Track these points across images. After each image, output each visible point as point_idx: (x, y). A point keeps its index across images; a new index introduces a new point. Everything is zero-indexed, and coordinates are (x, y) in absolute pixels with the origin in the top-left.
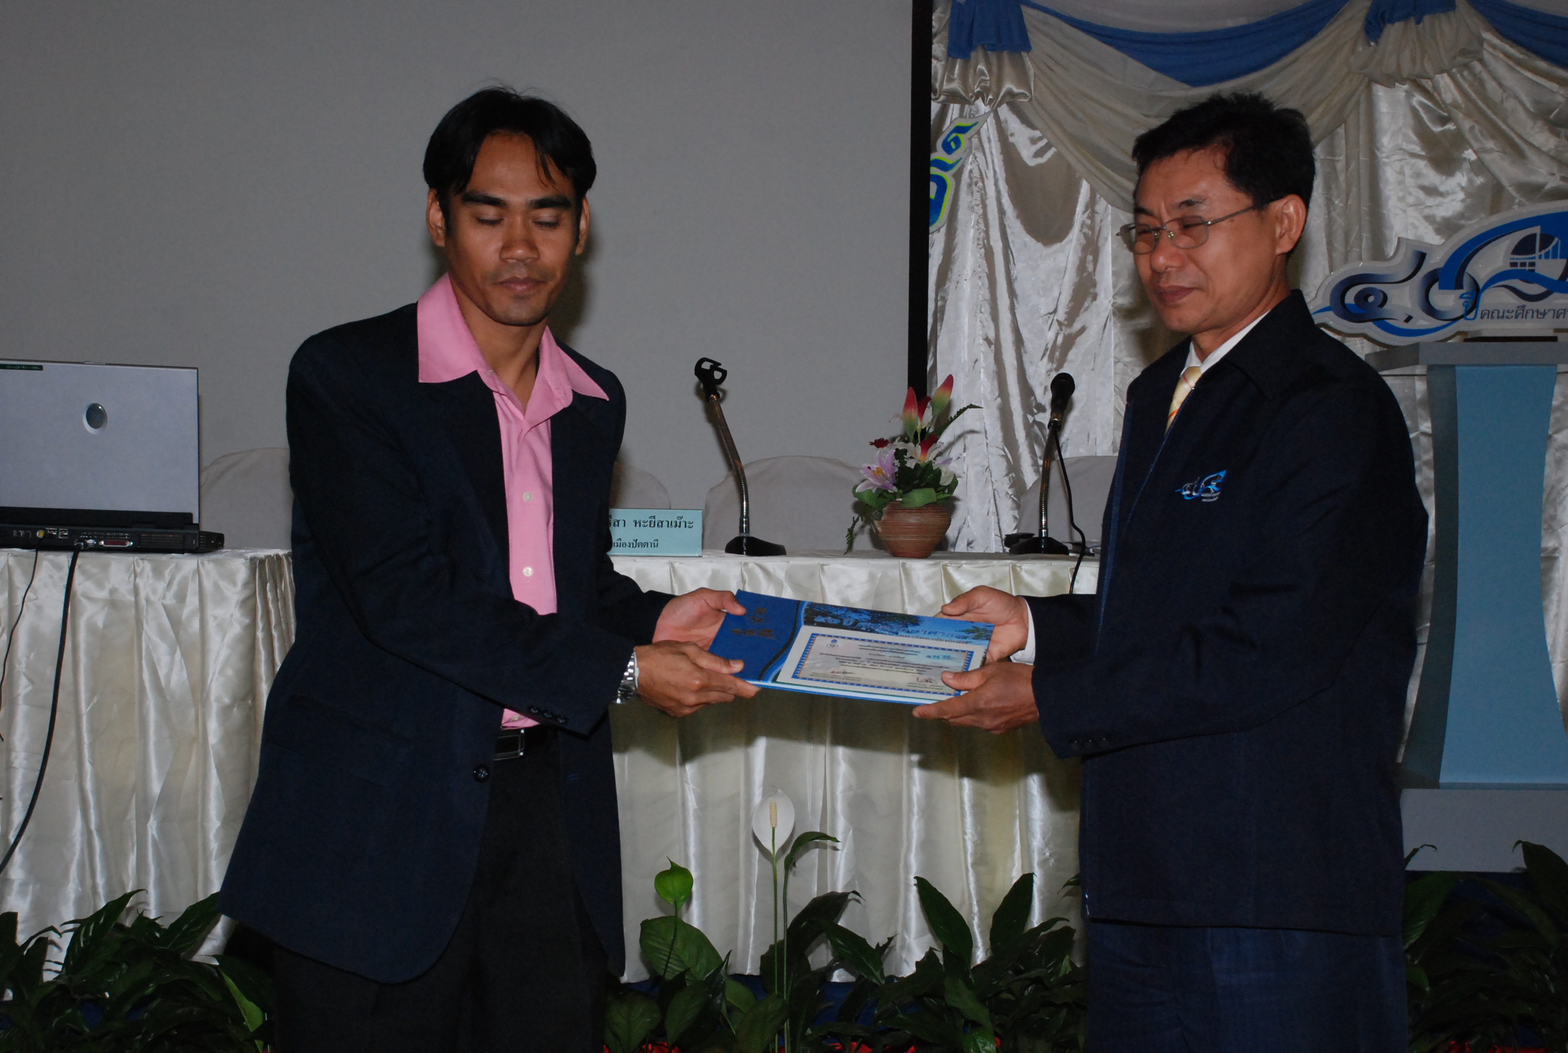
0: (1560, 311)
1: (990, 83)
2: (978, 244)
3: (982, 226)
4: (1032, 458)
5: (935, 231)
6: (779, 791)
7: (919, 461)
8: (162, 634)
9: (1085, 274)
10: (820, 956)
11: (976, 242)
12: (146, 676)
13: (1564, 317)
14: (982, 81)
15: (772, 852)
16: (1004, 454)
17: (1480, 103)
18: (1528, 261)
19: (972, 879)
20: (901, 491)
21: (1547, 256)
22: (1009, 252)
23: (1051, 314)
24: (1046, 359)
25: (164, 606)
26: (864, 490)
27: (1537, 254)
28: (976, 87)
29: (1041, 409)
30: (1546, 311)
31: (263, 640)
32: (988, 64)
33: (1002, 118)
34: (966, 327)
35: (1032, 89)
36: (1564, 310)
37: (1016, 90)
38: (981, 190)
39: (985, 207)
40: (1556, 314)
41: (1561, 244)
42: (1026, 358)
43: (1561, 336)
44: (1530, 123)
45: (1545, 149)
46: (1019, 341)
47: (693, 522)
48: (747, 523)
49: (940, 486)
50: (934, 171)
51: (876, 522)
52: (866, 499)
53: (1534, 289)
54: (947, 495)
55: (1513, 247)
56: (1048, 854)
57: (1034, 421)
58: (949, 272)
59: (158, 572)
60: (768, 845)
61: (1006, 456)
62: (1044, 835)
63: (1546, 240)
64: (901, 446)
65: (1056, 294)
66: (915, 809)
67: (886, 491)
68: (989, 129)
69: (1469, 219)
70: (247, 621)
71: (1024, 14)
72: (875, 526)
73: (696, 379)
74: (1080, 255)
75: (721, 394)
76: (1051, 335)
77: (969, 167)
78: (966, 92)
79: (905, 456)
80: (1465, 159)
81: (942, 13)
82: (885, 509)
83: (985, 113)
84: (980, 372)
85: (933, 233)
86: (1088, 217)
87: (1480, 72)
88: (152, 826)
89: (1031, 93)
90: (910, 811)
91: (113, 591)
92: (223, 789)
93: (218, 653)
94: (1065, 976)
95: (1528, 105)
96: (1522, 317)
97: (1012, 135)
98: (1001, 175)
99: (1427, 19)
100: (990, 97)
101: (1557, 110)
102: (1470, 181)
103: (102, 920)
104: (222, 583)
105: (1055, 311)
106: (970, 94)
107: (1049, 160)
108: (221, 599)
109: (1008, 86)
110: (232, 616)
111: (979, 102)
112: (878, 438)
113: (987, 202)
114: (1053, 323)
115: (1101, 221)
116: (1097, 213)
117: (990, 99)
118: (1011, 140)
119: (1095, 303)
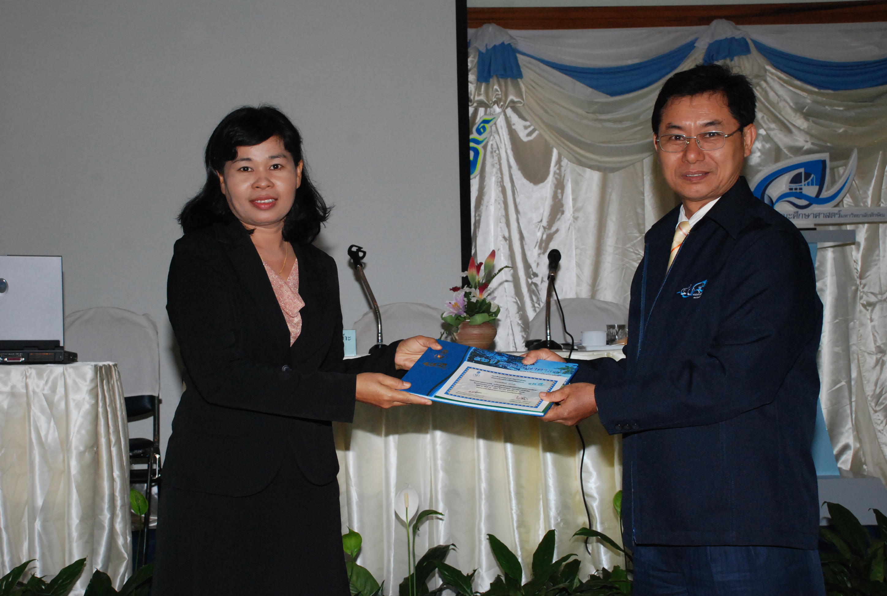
0: (817, 214)
1: (501, 96)
2: (497, 185)
3: (499, 175)
4: (532, 303)
5: (473, 178)
6: (409, 486)
7: (479, 298)
8: (43, 411)
9: (557, 200)
10: (436, 582)
11: (496, 184)
12: (33, 436)
13: (819, 217)
14: (497, 95)
15: (406, 521)
16: (515, 300)
17: (767, 104)
18: (798, 187)
19: (517, 536)
20: (468, 316)
21: (808, 184)
22: (515, 189)
23: (539, 222)
24: (537, 248)
25: (44, 395)
26: (447, 316)
27: (803, 183)
28: (493, 98)
29: (536, 275)
30: (810, 214)
31: (103, 413)
32: (500, 85)
33: (508, 115)
34: (492, 231)
35: (524, 99)
36: (819, 214)
37: (516, 99)
38: (498, 155)
39: (500, 164)
40: (815, 215)
41: (816, 178)
42: (526, 247)
43: (818, 228)
44: (793, 114)
45: (802, 128)
46: (522, 238)
47: (350, 337)
48: (381, 336)
49: (491, 312)
50: (472, 145)
51: (455, 334)
52: (449, 321)
53: (803, 202)
54: (494, 318)
55: (790, 180)
56: (559, 520)
57: (532, 282)
58: (482, 201)
59: (40, 375)
60: (403, 517)
61: (517, 303)
62: (557, 508)
63: (807, 176)
64: (468, 290)
65: (542, 211)
66: (483, 497)
67: (460, 316)
68: (501, 122)
69: (764, 166)
70: (93, 402)
71: (518, 59)
72: (454, 336)
73: (349, 257)
74: (554, 189)
75: (363, 265)
76: (539, 234)
77: (490, 143)
78: (489, 102)
79: (470, 296)
80: (760, 134)
81: (473, 58)
82: (460, 326)
83: (499, 113)
84: (501, 256)
85: (472, 179)
86: (558, 169)
87: (765, 87)
88: (38, 525)
89: (523, 100)
90: (480, 498)
91: (13, 387)
92: (80, 501)
93: (76, 421)
94: (576, 588)
95: (791, 104)
96: (797, 218)
97: (514, 124)
98: (509, 146)
99: (736, 58)
100: (502, 103)
101: (807, 107)
102: (763, 146)
103: (11, 578)
104: (78, 380)
105: (541, 221)
106: (491, 102)
107: (535, 138)
108: (78, 389)
109: (511, 97)
110: (84, 399)
111: (496, 107)
112: (454, 286)
113: (502, 162)
114: (541, 228)
115: (565, 171)
116: (562, 166)
117: (502, 105)
118: (514, 127)
119: (563, 216)
